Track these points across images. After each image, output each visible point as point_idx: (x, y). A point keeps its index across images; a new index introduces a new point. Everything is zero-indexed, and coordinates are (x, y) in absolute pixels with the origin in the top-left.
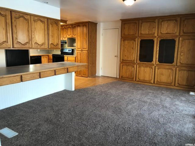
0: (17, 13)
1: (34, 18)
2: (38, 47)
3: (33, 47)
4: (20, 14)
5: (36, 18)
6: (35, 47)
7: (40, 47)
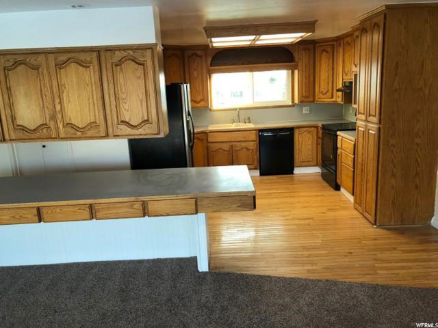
0: (8, 57)
1: (55, 59)
2: (75, 134)
3: (62, 135)
4: (15, 57)
5: (63, 58)
6: (67, 136)
7: (83, 133)
